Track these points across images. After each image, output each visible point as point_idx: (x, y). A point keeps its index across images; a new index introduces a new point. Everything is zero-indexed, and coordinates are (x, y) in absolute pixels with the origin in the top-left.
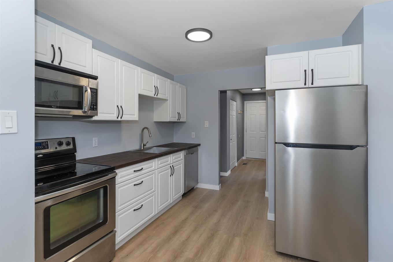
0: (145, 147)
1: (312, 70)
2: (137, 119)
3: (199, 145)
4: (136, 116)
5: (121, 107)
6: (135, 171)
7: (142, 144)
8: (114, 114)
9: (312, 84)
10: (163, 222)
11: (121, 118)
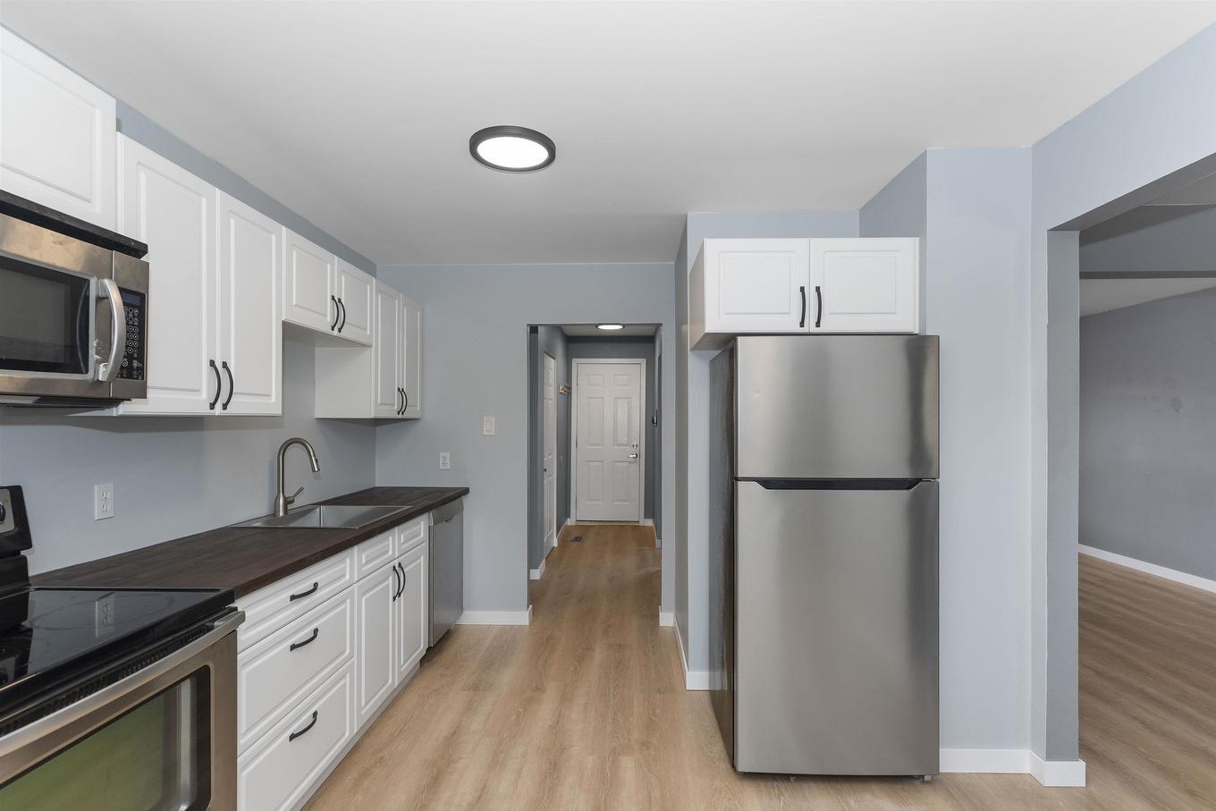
0: (290, 507)
1: (818, 289)
2: (278, 411)
3: (465, 491)
4: (273, 400)
5: (225, 365)
6: (293, 598)
7: (278, 498)
8: (197, 391)
9: (818, 324)
10: (379, 756)
11: (225, 406)
